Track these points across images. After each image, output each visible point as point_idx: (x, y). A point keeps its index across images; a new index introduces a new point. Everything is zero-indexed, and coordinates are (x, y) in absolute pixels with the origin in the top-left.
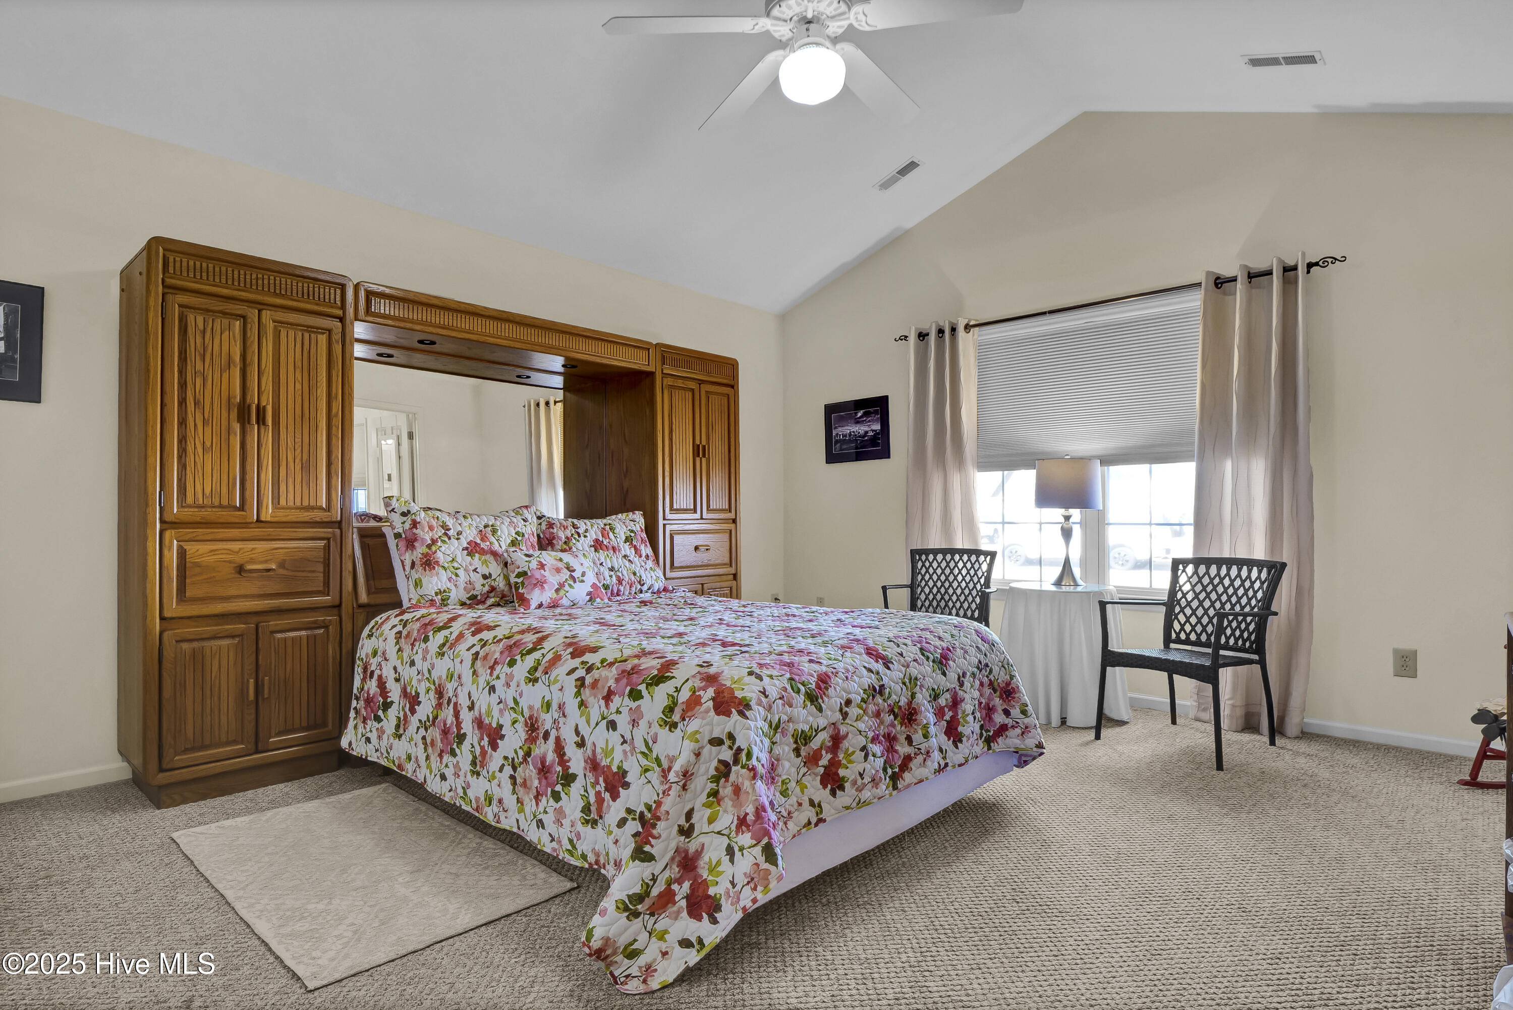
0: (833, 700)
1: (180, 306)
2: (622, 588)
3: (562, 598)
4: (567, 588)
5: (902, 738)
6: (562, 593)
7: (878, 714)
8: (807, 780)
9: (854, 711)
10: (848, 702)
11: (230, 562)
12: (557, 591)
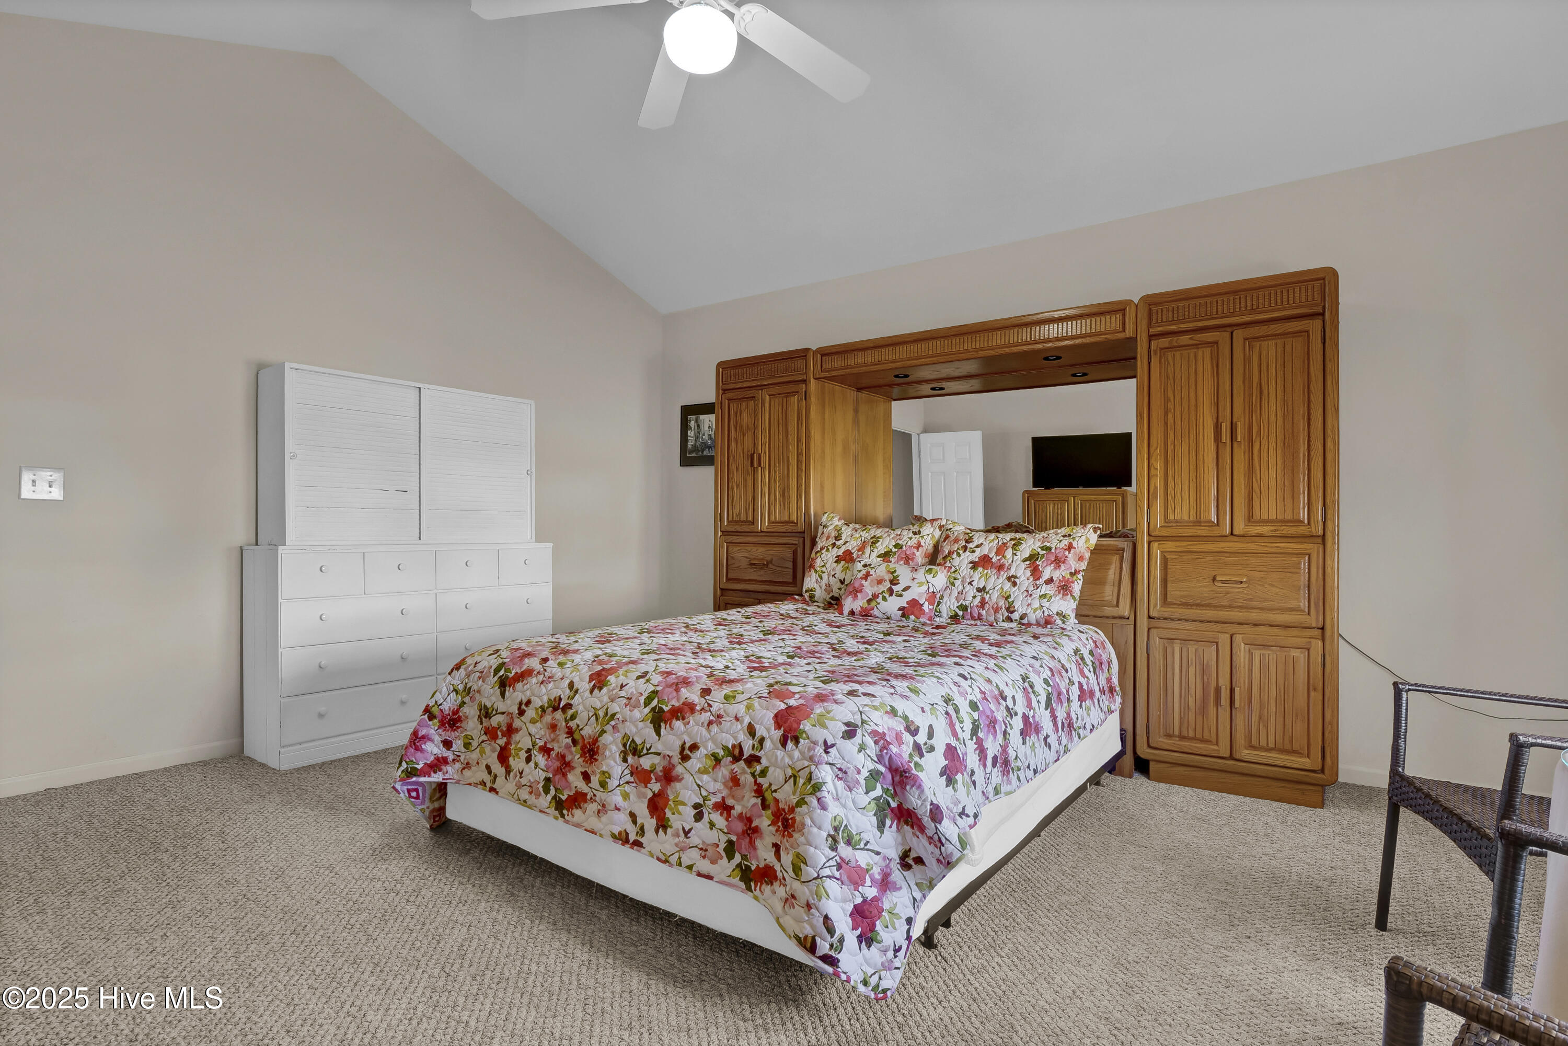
0: (517, 694)
1: (729, 400)
2: (984, 613)
3: (873, 609)
4: (880, 600)
5: (579, 770)
6: (873, 604)
7: (553, 727)
8: (488, 750)
9: (530, 713)
10: (528, 703)
11: (747, 557)
12: (869, 601)
